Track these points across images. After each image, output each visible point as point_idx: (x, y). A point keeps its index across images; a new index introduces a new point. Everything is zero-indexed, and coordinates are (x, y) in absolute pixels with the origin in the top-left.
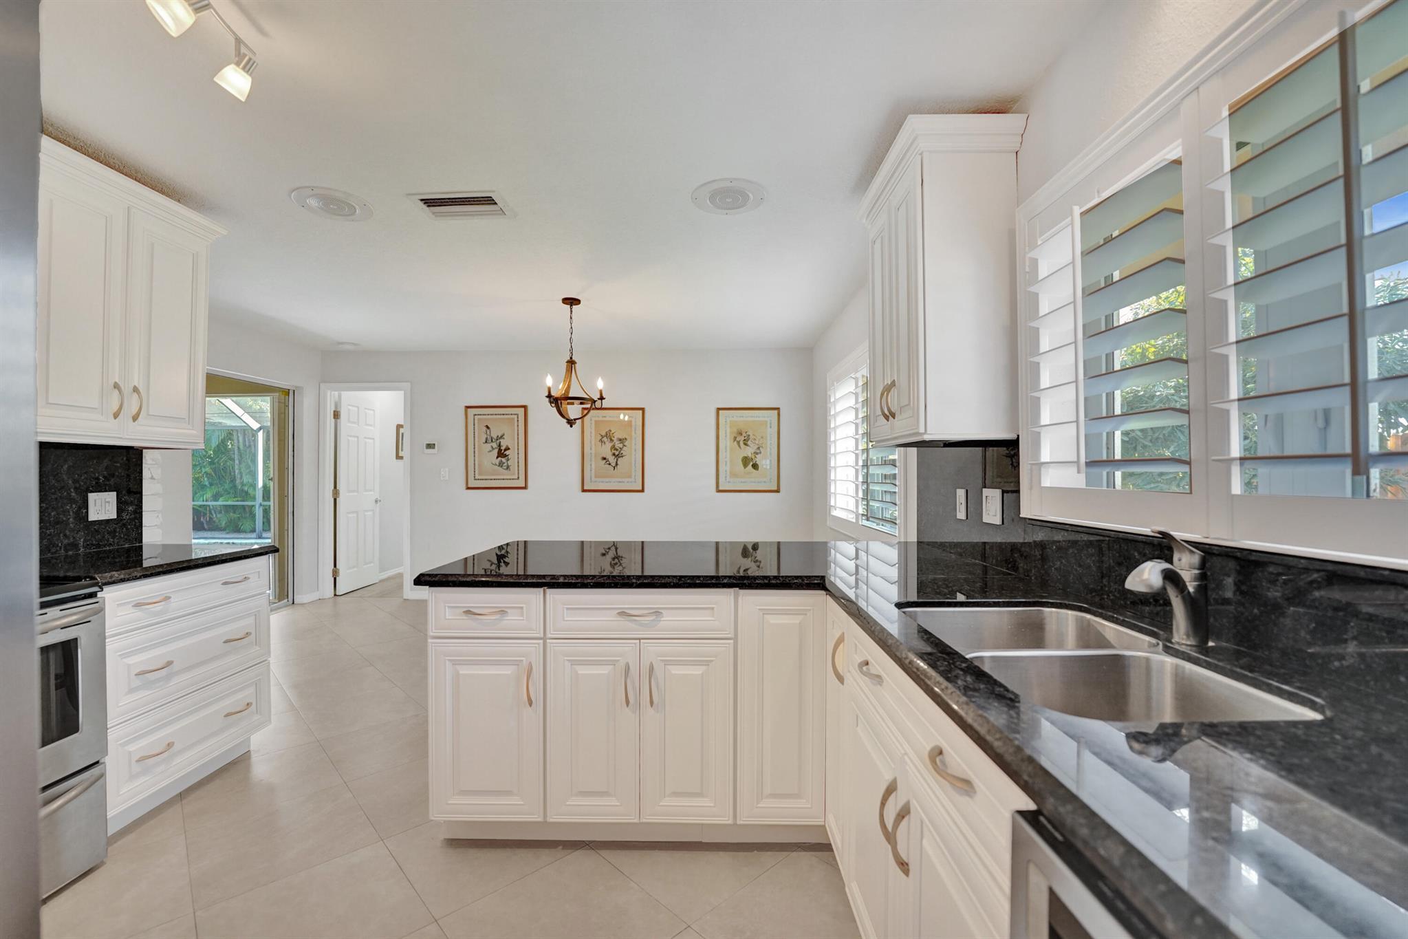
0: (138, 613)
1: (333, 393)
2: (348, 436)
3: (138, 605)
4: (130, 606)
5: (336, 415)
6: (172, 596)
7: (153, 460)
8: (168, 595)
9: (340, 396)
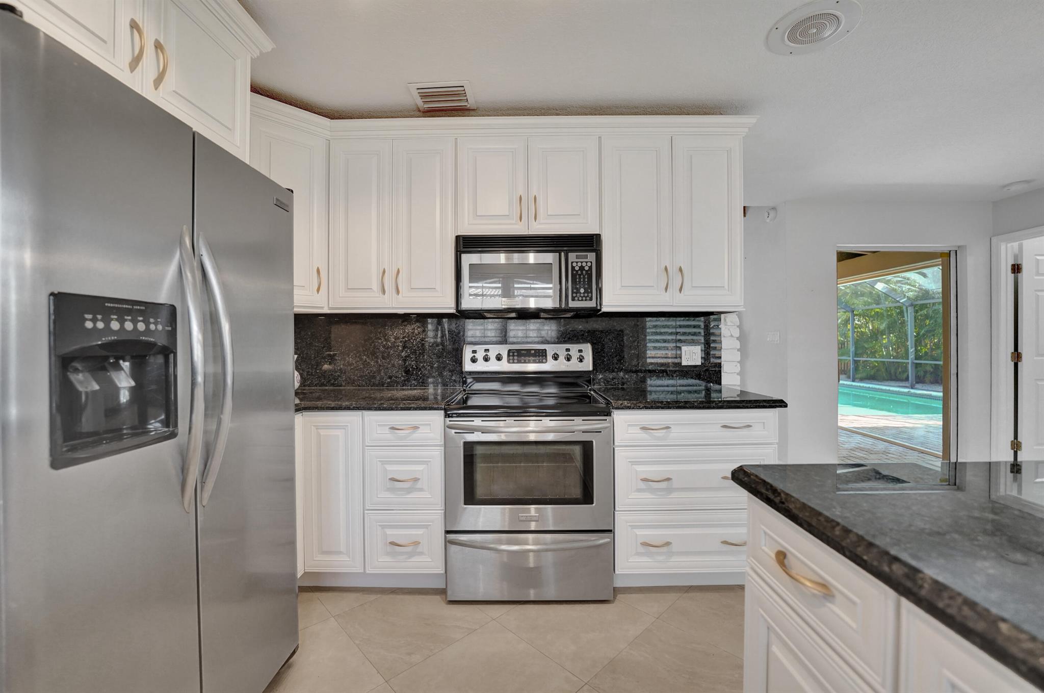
0: (644, 435)
1: (1009, 245)
2: (1036, 291)
3: (644, 428)
4: (639, 427)
5: (1016, 269)
6: (672, 428)
7: (732, 322)
8: (669, 426)
9: (1021, 248)
